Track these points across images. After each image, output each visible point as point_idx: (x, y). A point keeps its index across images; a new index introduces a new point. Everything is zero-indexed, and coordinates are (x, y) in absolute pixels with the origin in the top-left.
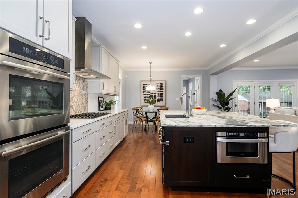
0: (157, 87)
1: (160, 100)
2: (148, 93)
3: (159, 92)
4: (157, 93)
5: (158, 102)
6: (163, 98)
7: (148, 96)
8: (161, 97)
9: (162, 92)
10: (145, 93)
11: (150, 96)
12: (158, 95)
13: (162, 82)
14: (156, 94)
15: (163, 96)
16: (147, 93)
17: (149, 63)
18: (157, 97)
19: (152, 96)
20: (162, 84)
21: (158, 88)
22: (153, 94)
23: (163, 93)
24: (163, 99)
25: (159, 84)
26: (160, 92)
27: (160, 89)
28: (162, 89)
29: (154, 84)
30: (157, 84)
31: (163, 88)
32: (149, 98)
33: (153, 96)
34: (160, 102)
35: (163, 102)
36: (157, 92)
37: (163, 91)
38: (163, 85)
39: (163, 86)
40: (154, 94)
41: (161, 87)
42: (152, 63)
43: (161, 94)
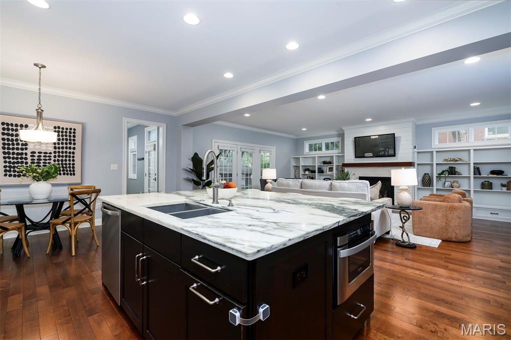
1: (63, 170)
2: (22, 149)
3: (63, 148)
4: (55, 152)
6: (73, 164)
7: (22, 158)
8: (68, 162)
9: (72, 151)
11: (30, 158)
12: (59, 156)
13: (73, 126)
14: (50, 153)
15: (73, 161)
16: (18, 149)
18: (54, 161)
19: (36, 158)
20: (72, 131)
22: (40, 153)
23: (73, 153)
24: (73, 167)
25: (61, 130)
26: (65, 150)
27: (64, 141)
28: (70, 143)
30: (56, 128)
31: (74, 140)
32: (27, 163)
33: (42, 158)
34: (64, 174)
35: (74, 174)
36: (55, 148)
37: (74, 148)
38: (74, 133)
39: (74, 136)
40: (46, 153)
41: (68, 138)
42: (44, 67)
43: (68, 154)
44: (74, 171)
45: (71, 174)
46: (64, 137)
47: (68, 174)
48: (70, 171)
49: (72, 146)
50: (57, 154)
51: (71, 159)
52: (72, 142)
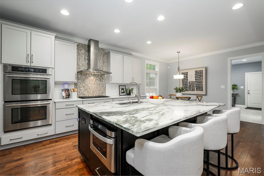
0: (195, 75)
1: (199, 89)
2: (187, 81)
3: (198, 79)
4: (196, 81)
5: (196, 90)
6: (202, 86)
7: (186, 84)
8: (200, 85)
9: (201, 80)
10: (183, 81)
11: (188, 84)
12: (197, 83)
13: (201, 69)
14: (194, 82)
15: (202, 84)
16: (185, 81)
17: (177, 52)
18: (196, 85)
19: (190, 84)
20: (201, 71)
21: (197, 76)
22: (191, 82)
23: (202, 81)
24: (202, 87)
25: (197, 72)
26: (199, 80)
27: (199, 76)
28: (201, 77)
29: (192, 72)
30: (195, 71)
31: (202, 75)
32: (188, 86)
33: (192, 84)
34: (199, 90)
35: (203, 90)
36: (196, 79)
37: (202, 79)
38: (202, 72)
39: (202, 74)
40: (193, 82)
41: (200, 75)
42: (180, 52)
43: (200, 82)
44: (202, 89)
45: (201, 90)
46: (199, 75)
47: (200, 90)
48: (201, 89)
49: (202, 78)
50: (196, 82)
51: (201, 84)
52: (202, 76)
